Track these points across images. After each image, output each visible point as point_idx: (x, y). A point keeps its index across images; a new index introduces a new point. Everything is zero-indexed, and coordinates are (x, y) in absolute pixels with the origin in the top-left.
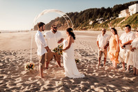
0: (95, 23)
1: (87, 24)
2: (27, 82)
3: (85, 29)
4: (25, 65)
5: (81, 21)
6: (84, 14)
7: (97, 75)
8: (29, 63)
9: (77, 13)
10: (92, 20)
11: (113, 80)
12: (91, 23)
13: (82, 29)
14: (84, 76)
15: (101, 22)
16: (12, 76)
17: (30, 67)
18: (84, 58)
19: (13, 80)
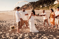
1: (39, 7)
2: (11, 35)
3: (38, 10)
4: (11, 27)
5: (36, 6)
7: (45, 31)
8: (12, 26)
9: (34, 2)
10: (42, 5)
11: (52, 33)
12: (41, 7)
13: (37, 10)
14: (38, 31)
15: (46, 6)
16: (4, 32)
17: (13, 28)
18: (38, 23)
19: (5, 34)
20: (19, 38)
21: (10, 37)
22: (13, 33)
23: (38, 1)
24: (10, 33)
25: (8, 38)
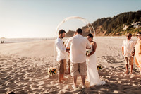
0: (130, 27)
1: (121, 29)
5: (114, 27)
6: (117, 19)
7: (120, 82)
9: (110, 18)
10: (127, 25)
12: (125, 28)
13: (115, 35)
14: (104, 83)
15: (137, 27)
16: (36, 80)
18: (110, 64)
19: (37, 82)
20: (60, 92)
21: (43, 89)
22: (51, 83)
23: (117, 16)
24: (47, 82)
25: (40, 91)
